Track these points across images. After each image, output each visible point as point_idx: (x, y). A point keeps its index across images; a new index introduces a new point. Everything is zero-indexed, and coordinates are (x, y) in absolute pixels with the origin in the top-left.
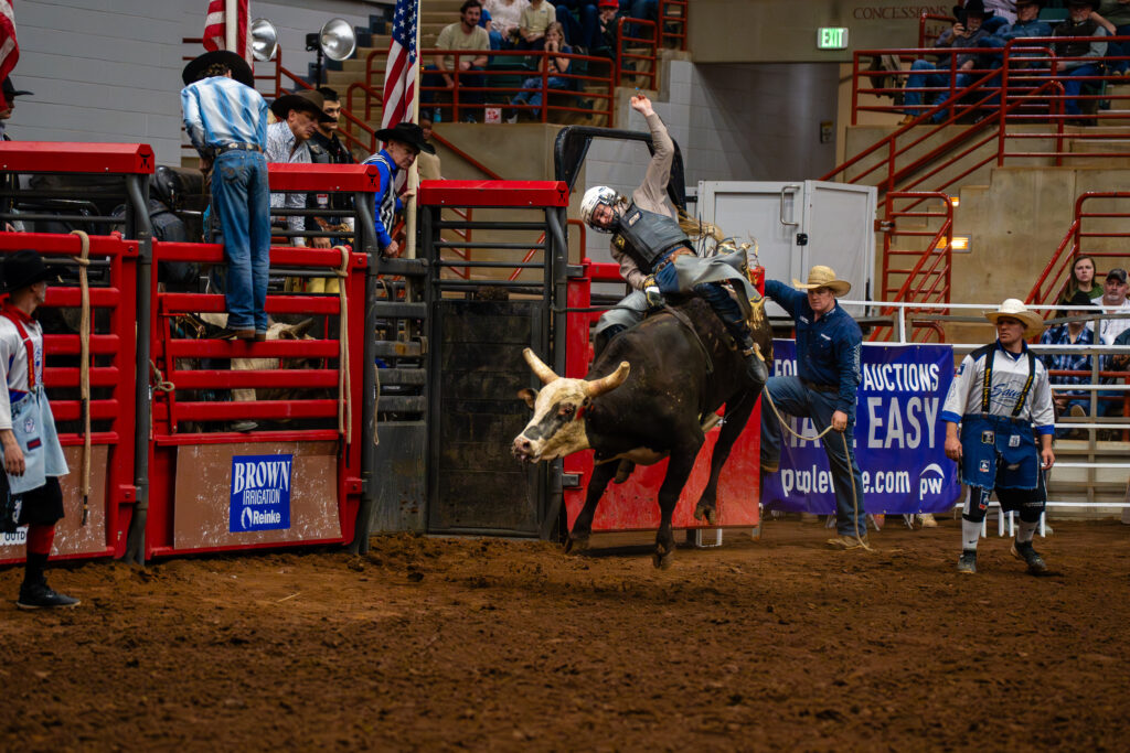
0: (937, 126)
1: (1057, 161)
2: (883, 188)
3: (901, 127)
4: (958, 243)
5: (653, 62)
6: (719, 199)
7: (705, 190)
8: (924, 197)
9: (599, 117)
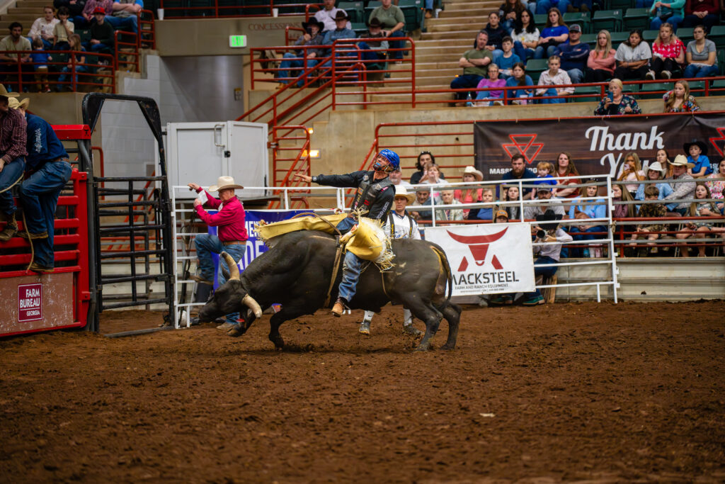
0: (298, 89)
1: (364, 107)
2: (271, 124)
3: (278, 90)
4: (314, 153)
5: (137, 56)
6: (180, 133)
7: (170, 128)
8: (294, 129)
9: (107, 88)
